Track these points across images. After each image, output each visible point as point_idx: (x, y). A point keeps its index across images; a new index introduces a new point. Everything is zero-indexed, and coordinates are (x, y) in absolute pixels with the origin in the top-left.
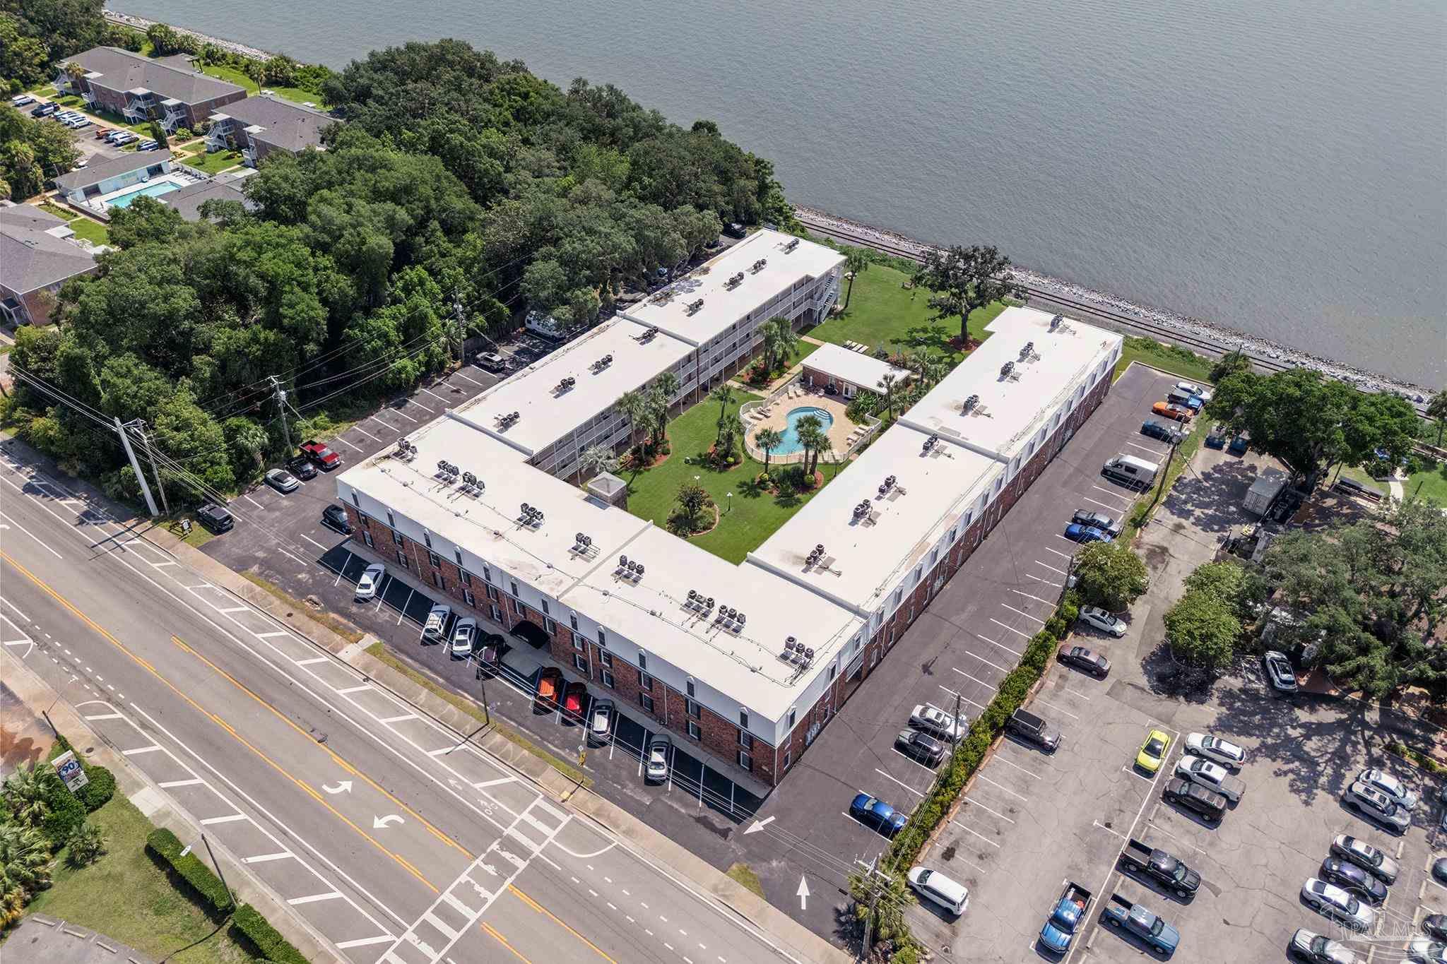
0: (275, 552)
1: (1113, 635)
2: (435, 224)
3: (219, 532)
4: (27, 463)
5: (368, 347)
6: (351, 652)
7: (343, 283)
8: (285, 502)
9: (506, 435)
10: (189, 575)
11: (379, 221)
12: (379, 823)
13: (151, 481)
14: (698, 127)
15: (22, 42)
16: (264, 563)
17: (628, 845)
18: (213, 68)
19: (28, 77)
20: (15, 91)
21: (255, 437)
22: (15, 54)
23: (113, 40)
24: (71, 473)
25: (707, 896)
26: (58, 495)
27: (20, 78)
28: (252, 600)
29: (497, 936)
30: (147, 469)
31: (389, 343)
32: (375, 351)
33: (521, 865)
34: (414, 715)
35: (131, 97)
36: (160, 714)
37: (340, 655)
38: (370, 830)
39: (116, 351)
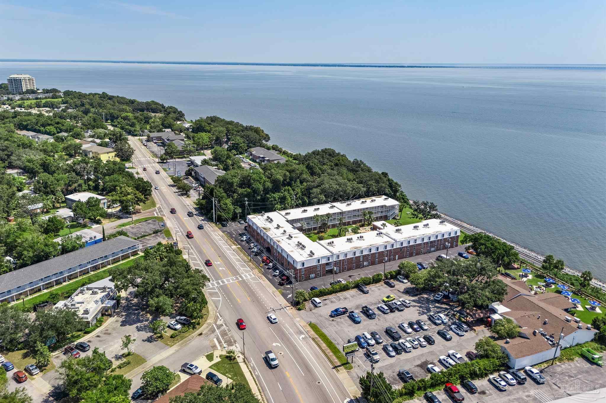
0: (231, 231)
1: (403, 282)
2: (298, 180)
3: (224, 227)
4: (197, 211)
5: (270, 199)
6: (234, 247)
7: (269, 185)
8: (239, 225)
9: (286, 216)
10: (214, 231)
11: (282, 174)
12: (221, 269)
13: (215, 214)
14: (383, 173)
15: (243, 144)
16: (228, 232)
17: (262, 282)
18: (284, 155)
19: (241, 152)
20: (237, 154)
21: (239, 210)
22: (241, 147)
23: (263, 147)
24: (204, 213)
25: (271, 291)
26: (199, 216)
27: (239, 152)
28: (222, 237)
29: (229, 286)
30: (215, 212)
31: (275, 200)
32: (271, 201)
33: (240, 279)
34: (239, 257)
35: (259, 157)
36: (195, 247)
37: (232, 247)
38: (218, 269)
39: (220, 187)
